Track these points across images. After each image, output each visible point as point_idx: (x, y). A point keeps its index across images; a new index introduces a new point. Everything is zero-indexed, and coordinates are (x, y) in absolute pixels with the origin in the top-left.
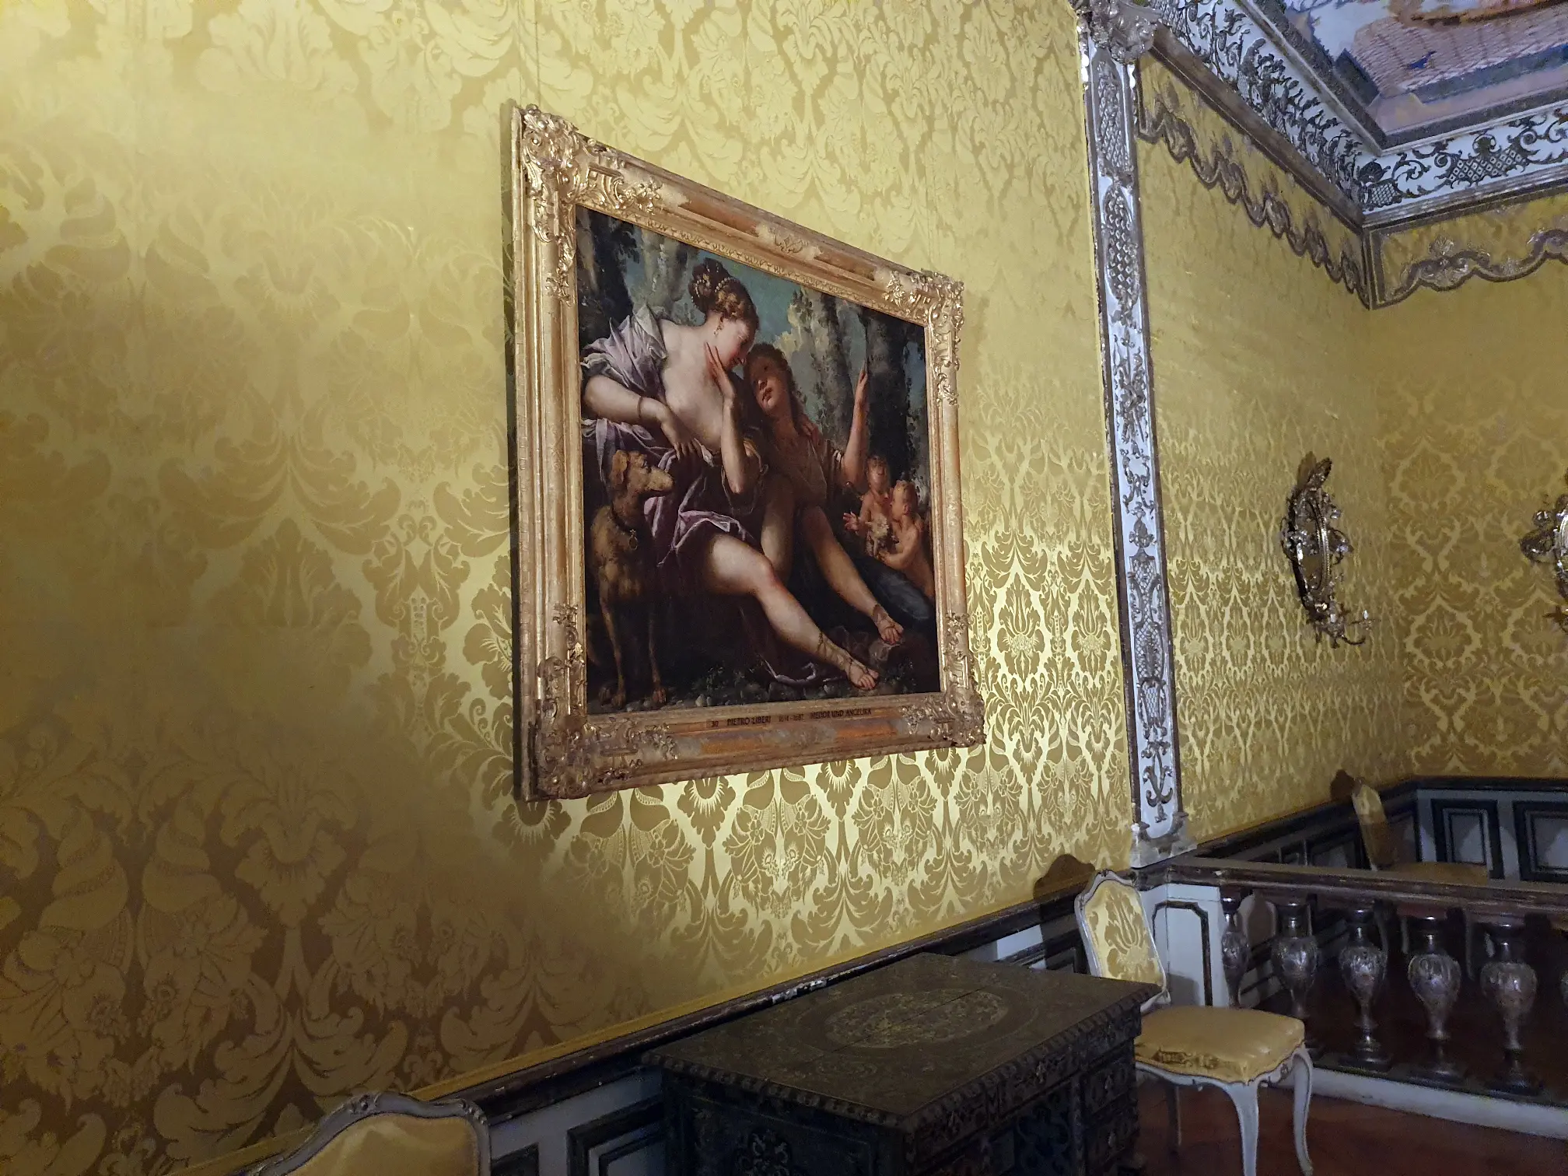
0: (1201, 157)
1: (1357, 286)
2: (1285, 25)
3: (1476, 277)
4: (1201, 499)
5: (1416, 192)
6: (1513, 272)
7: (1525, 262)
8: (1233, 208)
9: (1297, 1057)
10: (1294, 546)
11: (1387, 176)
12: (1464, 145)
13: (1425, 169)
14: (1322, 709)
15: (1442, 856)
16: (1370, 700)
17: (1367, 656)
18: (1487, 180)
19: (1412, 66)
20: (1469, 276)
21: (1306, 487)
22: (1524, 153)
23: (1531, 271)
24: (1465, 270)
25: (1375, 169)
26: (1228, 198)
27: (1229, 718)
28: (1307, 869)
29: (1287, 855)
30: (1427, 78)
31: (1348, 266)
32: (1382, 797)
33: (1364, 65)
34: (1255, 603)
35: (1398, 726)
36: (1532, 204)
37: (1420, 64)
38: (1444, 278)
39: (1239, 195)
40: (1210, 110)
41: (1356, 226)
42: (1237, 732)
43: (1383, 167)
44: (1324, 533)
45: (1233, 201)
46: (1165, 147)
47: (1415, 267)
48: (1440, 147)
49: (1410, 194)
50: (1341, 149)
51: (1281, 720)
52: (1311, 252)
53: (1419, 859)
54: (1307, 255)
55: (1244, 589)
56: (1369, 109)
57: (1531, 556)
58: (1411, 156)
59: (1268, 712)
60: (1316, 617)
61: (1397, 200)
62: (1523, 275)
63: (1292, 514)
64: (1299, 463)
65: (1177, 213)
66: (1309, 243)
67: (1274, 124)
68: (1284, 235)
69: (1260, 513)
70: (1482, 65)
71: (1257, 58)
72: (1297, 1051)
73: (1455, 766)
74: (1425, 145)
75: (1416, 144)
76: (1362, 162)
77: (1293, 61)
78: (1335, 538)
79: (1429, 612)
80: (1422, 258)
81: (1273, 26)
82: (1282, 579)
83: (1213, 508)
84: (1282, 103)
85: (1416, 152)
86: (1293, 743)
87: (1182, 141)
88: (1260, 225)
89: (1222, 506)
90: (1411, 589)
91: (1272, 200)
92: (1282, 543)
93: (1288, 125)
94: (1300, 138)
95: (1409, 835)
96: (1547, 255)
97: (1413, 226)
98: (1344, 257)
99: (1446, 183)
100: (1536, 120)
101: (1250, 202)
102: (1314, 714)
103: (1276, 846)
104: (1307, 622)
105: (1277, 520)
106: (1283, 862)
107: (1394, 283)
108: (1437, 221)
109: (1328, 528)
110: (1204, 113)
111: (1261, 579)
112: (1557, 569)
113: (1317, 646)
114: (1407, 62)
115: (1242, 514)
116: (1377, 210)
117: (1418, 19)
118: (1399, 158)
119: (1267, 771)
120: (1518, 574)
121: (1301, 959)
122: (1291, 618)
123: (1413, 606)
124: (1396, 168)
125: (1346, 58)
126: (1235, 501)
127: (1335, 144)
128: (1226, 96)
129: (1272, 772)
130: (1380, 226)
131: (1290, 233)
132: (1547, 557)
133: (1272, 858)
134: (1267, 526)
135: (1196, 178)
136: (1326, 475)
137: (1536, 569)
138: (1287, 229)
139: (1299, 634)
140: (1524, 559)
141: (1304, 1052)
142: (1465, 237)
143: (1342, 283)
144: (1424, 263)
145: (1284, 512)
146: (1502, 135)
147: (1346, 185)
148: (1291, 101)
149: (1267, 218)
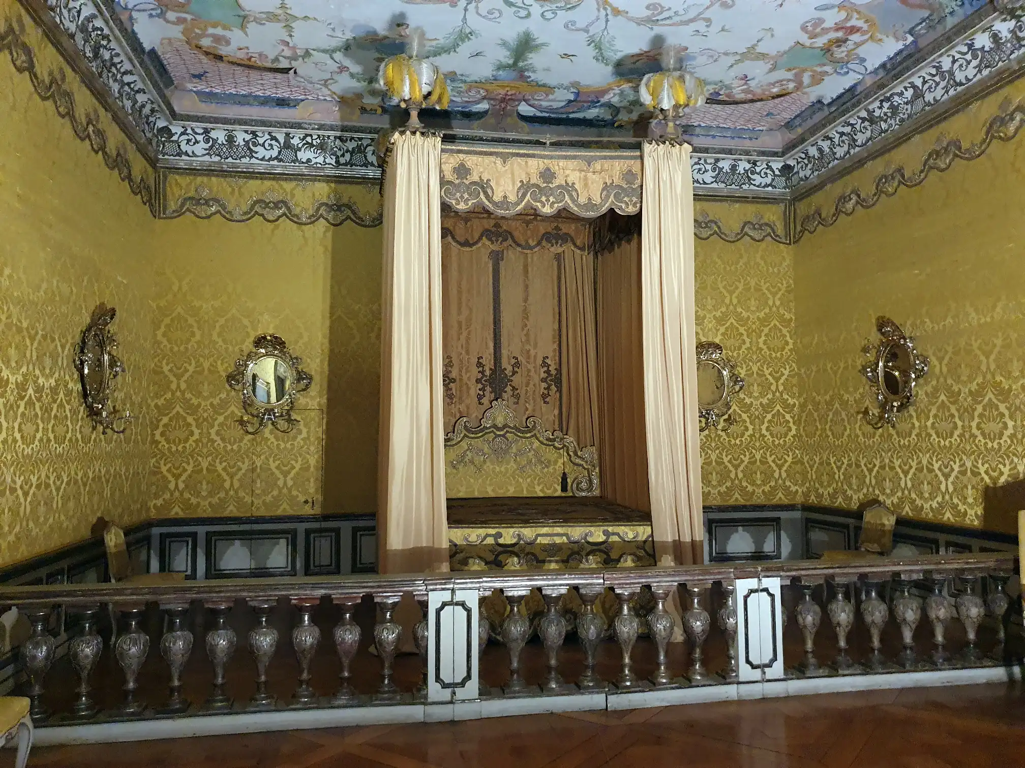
0: (39, 75)
1: (150, 201)
2: (113, 13)
3: (218, 215)
4: (9, 321)
5: (191, 154)
6: (239, 218)
7: (245, 213)
8: (62, 121)
9: (23, 724)
10: (82, 363)
11: (175, 138)
12: (219, 135)
13: (197, 142)
14: (91, 475)
15: (162, 569)
16: (127, 470)
17: (128, 441)
18: (230, 160)
19: (195, 76)
20: (215, 213)
21: (96, 324)
22: (251, 151)
23: (249, 219)
24: (213, 209)
25: (166, 130)
26: (59, 113)
27: (14, 482)
28: (66, 587)
29: (51, 578)
30: (201, 87)
31: (144, 187)
32: (125, 535)
33: (165, 62)
34: (46, 399)
35: (143, 487)
36: (251, 182)
37: (199, 76)
38: (203, 211)
39: (68, 113)
40: (50, 45)
41: (153, 162)
42: (20, 492)
43: (173, 132)
44: (106, 357)
45: (63, 117)
46: (9, 57)
47: (186, 200)
48: (206, 131)
49: (186, 154)
50: (146, 110)
51: (58, 483)
52: (119, 170)
53: (148, 571)
54: (116, 171)
55: (39, 390)
56: (167, 92)
57: (231, 386)
58: (189, 131)
59: (48, 477)
60: (93, 413)
61: (179, 155)
62: (243, 221)
63: (84, 342)
64: (93, 308)
65: (13, 108)
66: (118, 163)
67: (100, 75)
68: (100, 153)
69: (59, 338)
70: (233, 91)
71: (91, 25)
72: (22, 721)
73: (177, 511)
74: (199, 127)
75: (194, 124)
76: (161, 124)
77: (116, 38)
78: (113, 363)
79: (171, 415)
80: (190, 195)
81: (104, 8)
82: (70, 385)
83: (19, 330)
84: (108, 64)
85: (193, 130)
86: (66, 499)
87: (24, 58)
88: (82, 139)
89: (27, 329)
90: (162, 399)
91: (94, 125)
92: (74, 361)
93: (111, 80)
94: (119, 92)
95: (143, 557)
96: (256, 213)
97: (187, 174)
98: (142, 180)
99: (208, 154)
100: (259, 134)
101: (76, 122)
102: (85, 479)
103: (43, 572)
104: (87, 416)
105: (72, 344)
106: (47, 584)
107: (172, 206)
108: (200, 175)
109: (110, 354)
110: (45, 47)
111: (54, 383)
112: (244, 394)
113: (92, 433)
114: (192, 72)
115: (44, 337)
116: (166, 157)
117: (199, 47)
118: (183, 130)
119: (42, 519)
120: (223, 396)
121: (42, 653)
122: (74, 412)
123: (162, 411)
124: (180, 135)
125: (153, 52)
126: (39, 326)
127: (143, 106)
128: (64, 40)
129: (46, 519)
130: (167, 168)
131: (105, 153)
132: (240, 386)
133: (39, 581)
134: (63, 347)
135: (33, 89)
136: (112, 319)
137: (233, 393)
138: (103, 148)
139: (80, 423)
140: (227, 386)
141: (28, 721)
142: (215, 189)
143: (139, 196)
144: (191, 198)
145: (78, 339)
146: (241, 137)
147: (149, 135)
148: (114, 65)
149: (88, 136)
